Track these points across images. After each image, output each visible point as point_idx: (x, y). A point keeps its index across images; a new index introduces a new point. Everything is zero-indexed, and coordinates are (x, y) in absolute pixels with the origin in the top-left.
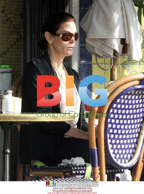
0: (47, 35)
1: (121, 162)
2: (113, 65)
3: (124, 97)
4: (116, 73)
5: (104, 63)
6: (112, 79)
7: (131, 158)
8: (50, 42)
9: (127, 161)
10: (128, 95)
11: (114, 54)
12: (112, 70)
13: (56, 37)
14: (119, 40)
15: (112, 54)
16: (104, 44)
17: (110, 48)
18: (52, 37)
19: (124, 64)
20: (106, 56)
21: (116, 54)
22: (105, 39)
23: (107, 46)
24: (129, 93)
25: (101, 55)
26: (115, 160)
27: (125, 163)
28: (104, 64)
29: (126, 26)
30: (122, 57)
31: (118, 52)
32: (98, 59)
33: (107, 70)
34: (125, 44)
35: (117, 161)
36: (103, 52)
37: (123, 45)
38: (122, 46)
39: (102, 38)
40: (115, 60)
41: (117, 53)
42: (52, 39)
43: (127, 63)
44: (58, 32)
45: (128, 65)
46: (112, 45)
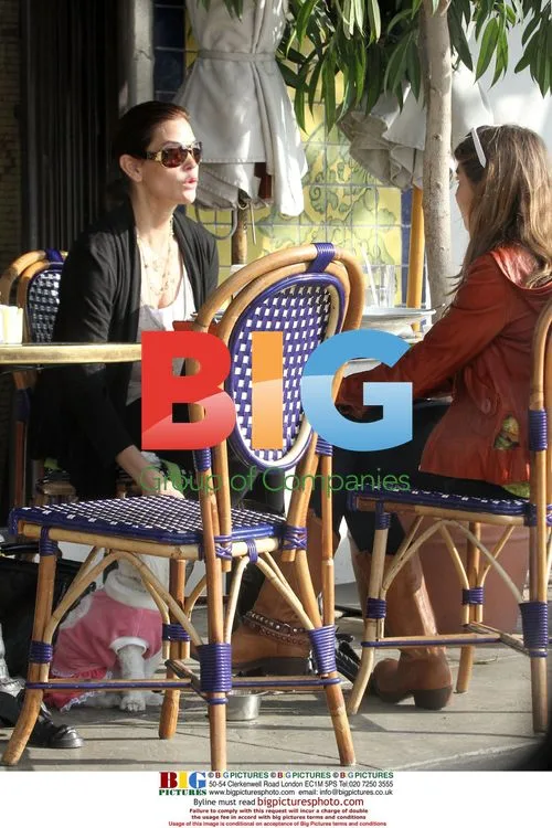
0: (126, 162)
1: (266, 458)
2: (238, 227)
3: (271, 302)
4: (244, 245)
5: (213, 220)
6: (236, 259)
7: (290, 448)
8: (137, 177)
9: (280, 454)
10: (280, 296)
11: (240, 201)
12: (235, 239)
13: (148, 163)
14: (252, 167)
15: (234, 200)
16: (214, 176)
17: (231, 186)
18: (139, 164)
19: (263, 224)
20: (220, 203)
21: (245, 200)
22: (218, 165)
23: (222, 181)
24: (283, 291)
25: (208, 203)
26: (252, 453)
27: (275, 459)
28: (216, 224)
29: (267, 134)
30: (258, 207)
31: (249, 194)
32: (200, 211)
33: (224, 238)
34: (265, 176)
35: (257, 454)
36: (213, 195)
37: (260, 179)
38: (258, 180)
39: (210, 161)
40: (241, 215)
41: (247, 196)
42: (139, 169)
43: (270, 220)
44: (151, 148)
45: (271, 225)
46: (235, 177)
